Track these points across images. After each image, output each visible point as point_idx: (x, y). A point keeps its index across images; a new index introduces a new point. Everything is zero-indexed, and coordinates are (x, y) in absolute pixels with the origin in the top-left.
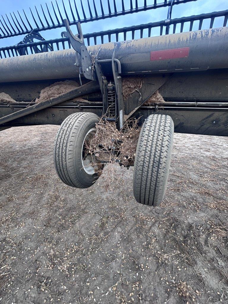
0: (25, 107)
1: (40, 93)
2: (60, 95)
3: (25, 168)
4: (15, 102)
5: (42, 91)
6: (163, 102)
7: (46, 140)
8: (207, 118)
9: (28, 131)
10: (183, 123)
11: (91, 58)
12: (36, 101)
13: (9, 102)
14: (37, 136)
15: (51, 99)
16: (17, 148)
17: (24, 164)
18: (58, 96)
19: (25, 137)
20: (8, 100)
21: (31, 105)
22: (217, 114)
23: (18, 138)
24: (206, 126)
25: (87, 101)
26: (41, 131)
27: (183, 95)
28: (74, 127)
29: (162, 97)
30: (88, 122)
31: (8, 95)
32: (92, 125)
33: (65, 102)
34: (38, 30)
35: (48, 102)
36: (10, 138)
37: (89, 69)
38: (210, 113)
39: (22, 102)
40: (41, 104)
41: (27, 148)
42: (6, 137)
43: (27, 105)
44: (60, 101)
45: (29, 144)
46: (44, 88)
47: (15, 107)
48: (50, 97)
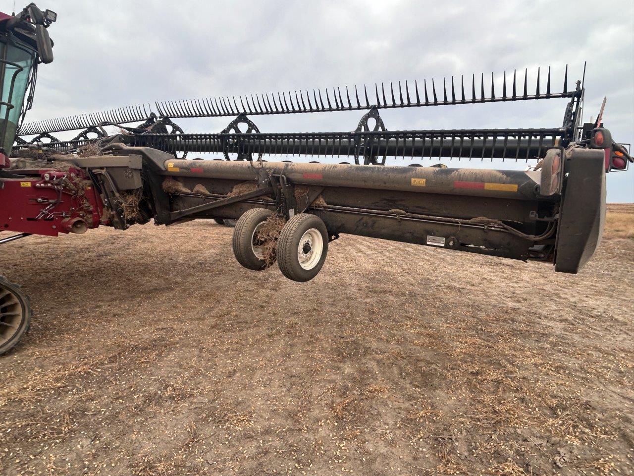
0: (217, 199)
1: (232, 188)
2: (249, 192)
3: (192, 284)
4: (209, 193)
5: (235, 187)
6: (325, 204)
7: (228, 255)
8: (360, 220)
9: (199, 238)
10: (344, 224)
11: (267, 174)
12: (228, 195)
13: (203, 193)
14: (214, 248)
15: (241, 194)
16: (181, 260)
17: (192, 279)
18: (247, 193)
19: (194, 247)
20: (203, 191)
21: (223, 198)
22: (365, 218)
23: (182, 248)
24: (360, 228)
25: (270, 199)
26: (223, 240)
27: (336, 201)
28: (250, 217)
29: (324, 201)
30: (261, 216)
31: (204, 187)
32: (264, 218)
33: (253, 198)
34: (245, 114)
35: (238, 197)
36: (168, 246)
37: (265, 181)
38: (361, 217)
39: (216, 194)
40: (232, 198)
41: (195, 261)
42: (162, 243)
43: (219, 197)
44: (248, 197)
45: (199, 257)
46: (237, 184)
47: (208, 198)
48: (240, 193)
